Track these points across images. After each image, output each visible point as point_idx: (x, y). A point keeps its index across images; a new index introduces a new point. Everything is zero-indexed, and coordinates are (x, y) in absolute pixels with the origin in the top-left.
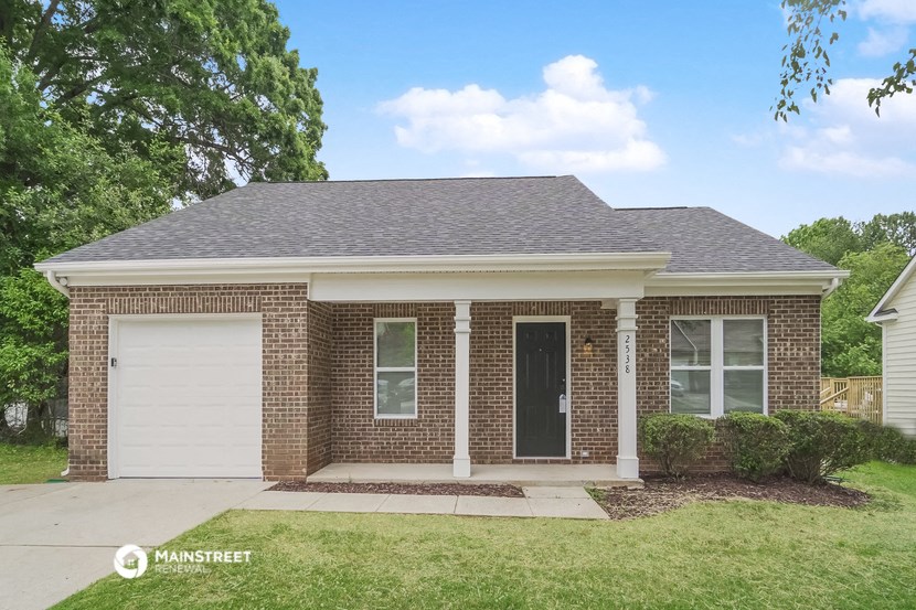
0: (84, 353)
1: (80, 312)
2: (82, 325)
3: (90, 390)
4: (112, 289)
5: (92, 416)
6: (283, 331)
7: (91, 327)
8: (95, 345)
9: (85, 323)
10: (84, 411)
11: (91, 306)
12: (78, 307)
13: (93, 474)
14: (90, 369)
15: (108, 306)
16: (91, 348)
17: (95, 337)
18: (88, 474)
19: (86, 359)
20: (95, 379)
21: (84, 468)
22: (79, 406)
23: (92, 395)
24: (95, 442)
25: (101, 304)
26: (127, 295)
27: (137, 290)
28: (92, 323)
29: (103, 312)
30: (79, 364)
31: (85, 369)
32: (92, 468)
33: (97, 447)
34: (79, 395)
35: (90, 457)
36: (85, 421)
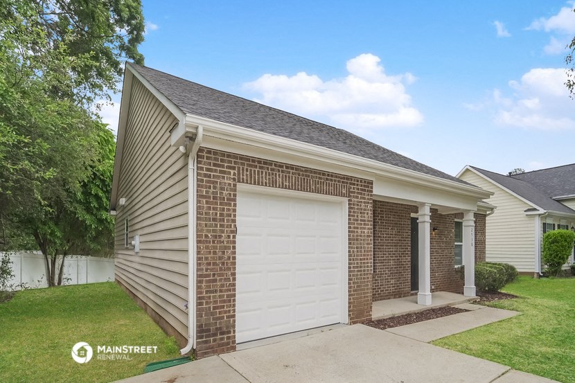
0: (214, 220)
1: (210, 176)
2: (212, 190)
3: (220, 258)
4: (242, 158)
5: (222, 286)
6: (361, 213)
7: (221, 193)
8: (225, 212)
9: (215, 188)
10: (215, 281)
11: (221, 172)
12: (208, 170)
13: (223, 345)
14: (220, 236)
15: (239, 174)
16: (221, 215)
17: (226, 204)
18: (219, 345)
19: (216, 226)
20: (226, 248)
21: (214, 341)
22: (208, 276)
23: (223, 264)
24: (225, 312)
25: (232, 172)
26: (256, 167)
27: (265, 163)
28: (222, 189)
29: (234, 179)
30: (209, 231)
31: (216, 237)
32: (222, 339)
33: (228, 317)
34: (209, 264)
35: (220, 328)
36: (216, 291)
